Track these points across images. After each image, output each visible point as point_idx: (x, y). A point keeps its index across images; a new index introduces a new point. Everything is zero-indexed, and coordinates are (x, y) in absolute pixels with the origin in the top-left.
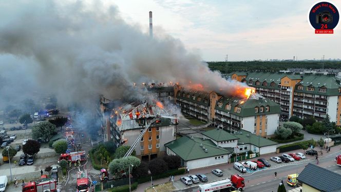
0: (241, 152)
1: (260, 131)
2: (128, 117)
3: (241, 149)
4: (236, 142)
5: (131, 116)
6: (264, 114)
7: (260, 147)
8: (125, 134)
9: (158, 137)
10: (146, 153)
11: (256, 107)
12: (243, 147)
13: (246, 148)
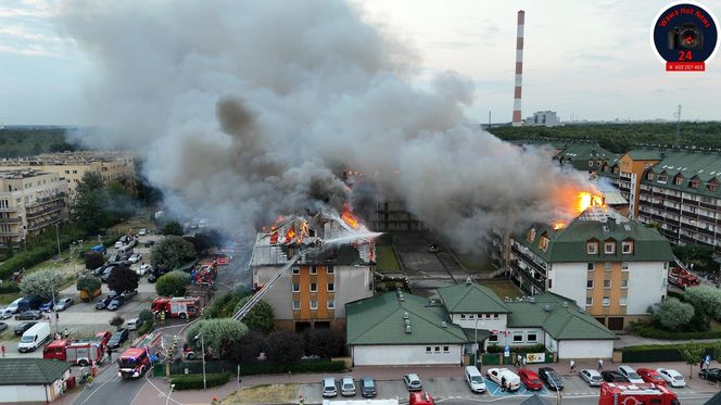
0: (518, 344)
1: (606, 301)
2: (268, 241)
3: (518, 338)
4: (503, 319)
5: (274, 239)
6: (615, 259)
7: (558, 341)
8: (260, 272)
9: (331, 287)
10: (304, 317)
11: (593, 240)
12: (525, 333)
13: (532, 338)
